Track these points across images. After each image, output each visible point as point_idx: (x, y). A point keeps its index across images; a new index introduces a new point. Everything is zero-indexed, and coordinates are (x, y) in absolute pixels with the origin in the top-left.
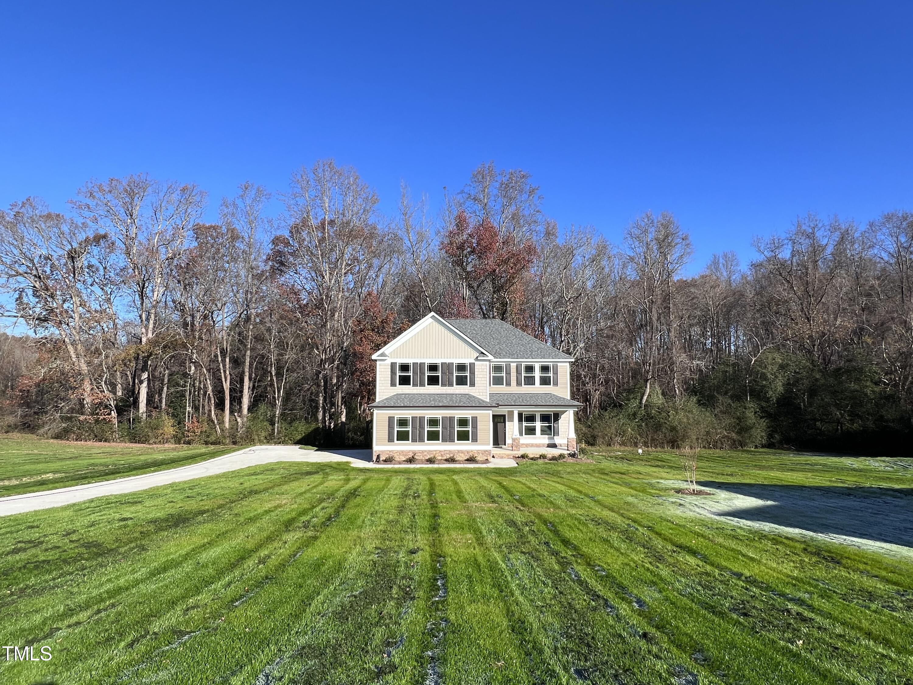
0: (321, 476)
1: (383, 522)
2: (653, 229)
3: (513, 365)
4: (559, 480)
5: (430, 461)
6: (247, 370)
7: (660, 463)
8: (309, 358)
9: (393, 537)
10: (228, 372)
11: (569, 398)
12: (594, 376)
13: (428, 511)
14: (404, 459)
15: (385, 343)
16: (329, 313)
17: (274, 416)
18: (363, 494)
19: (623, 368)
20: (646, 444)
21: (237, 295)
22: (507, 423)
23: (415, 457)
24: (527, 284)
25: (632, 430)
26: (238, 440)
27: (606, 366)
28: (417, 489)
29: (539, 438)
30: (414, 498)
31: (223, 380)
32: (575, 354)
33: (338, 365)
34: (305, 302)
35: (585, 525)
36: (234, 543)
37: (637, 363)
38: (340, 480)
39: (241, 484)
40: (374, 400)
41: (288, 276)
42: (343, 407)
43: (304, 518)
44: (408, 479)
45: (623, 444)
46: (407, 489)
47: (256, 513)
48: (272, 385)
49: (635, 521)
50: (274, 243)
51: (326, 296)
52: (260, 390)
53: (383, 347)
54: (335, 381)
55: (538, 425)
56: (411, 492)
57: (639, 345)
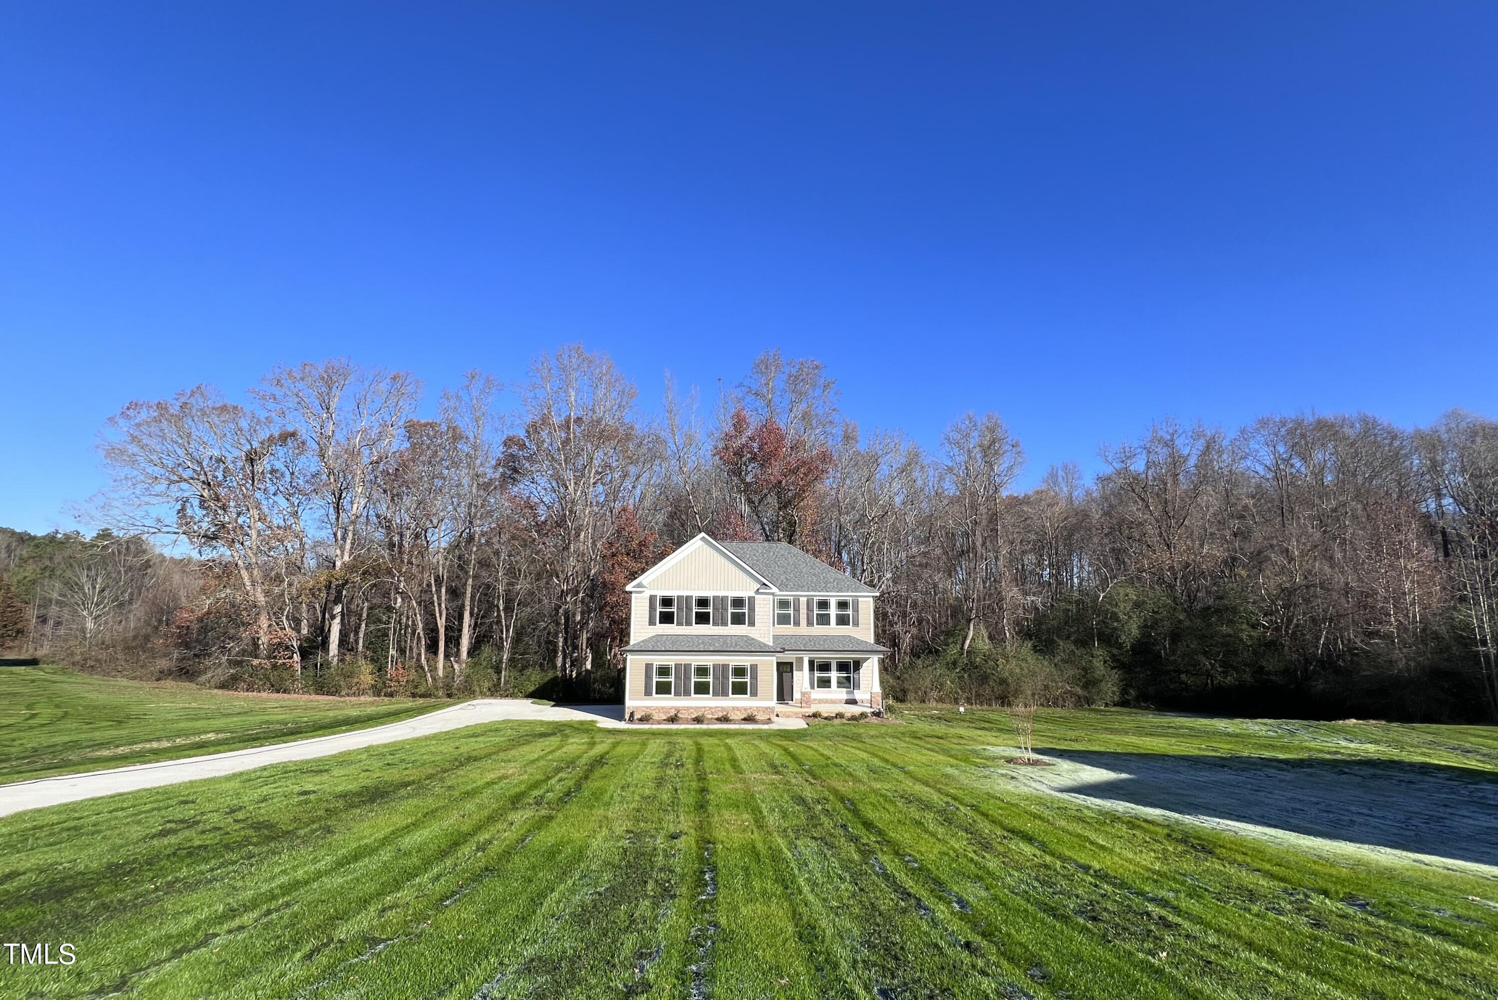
0: (559, 739)
1: (637, 798)
2: (976, 434)
3: (803, 600)
4: (860, 745)
5: (698, 720)
6: (467, 603)
7: (987, 725)
8: (547, 588)
9: (650, 817)
10: (443, 606)
11: (872, 642)
12: (904, 615)
13: (694, 785)
14: (665, 718)
15: (643, 571)
16: (573, 532)
17: (501, 661)
18: (611, 762)
19: (940, 604)
20: (969, 701)
21: (458, 509)
22: (795, 672)
23: (679, 715)
24: (822, 498)
25: (952, 682)
26: (454, 691)
27: (919, 602)
28: (681, 756)
29: (835, 692)
30: (677, 767)
31: (438, 615)
32: (881, 587)
33: (583, 598)
34: (543, 518)
35: (893, 803)
36: (445, 824)
37: (957, 598)
38: (583, 744)
39: (457, 748)
40: (628, 643)
41: (522, 486)
42: (588, 650)
43: (536, 793)
44: (670, 743)
45: (940, 700)
46: (669, 755)
47: (475, 785)
48: (499, 622)
49: (955, 799)
50: (505, 445)
51: (570, 511)
52: (484, 628)
53: (640, 575)
54: (578, 618)
55: (834, 675)
56: (672, 760)
57: (961, 576)
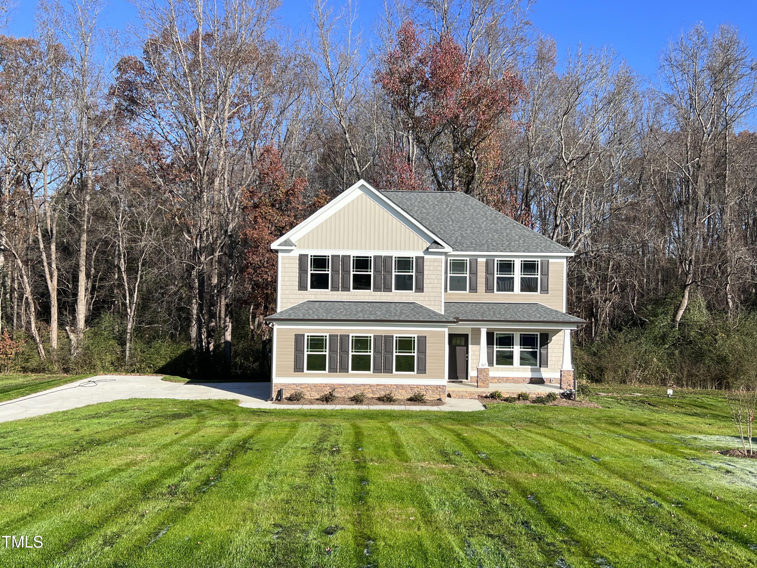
0: (196, 421)
1: (286, 488)
3: (482, 261)
4: (546, 431)
5: (357, 400)
6: (82, 262)
7: (699, 410)
8: (177, 246)
9: (301, 509)
10: (54, 266)
11: (564, 311)
12: (605, 279)
13: (352, 473)
14: (318, 397)
15: (292, 226)
16: (206, 178)
17: (125, 331)
18: (256, 447)
19: (648, 267)
20: (679, 382)
21: (67, 149)
22: (470, 346)
23: (335, 394)
24: (507, 137)
25: (659, 360)
26: (72, 366)
27: (624, 264)
28: (337, 441)
29: (518, 370)
30: (332, 453)
31: (48, 277)
32: (576, 246)
33: (220, 258)
34: (169, 161)
35: (583, 497)
36: (67, 516)
37: (670, 259)
38: (224, 426)
39: (77, 430)
40: (274, 310)
41: (142, 121)
42: (228, 319)
43: (170, 481)
44: (324, 425)
45: (645, 380)
46: (322, 440)
47: (99, 472)
48: (121, 285)
49: (658, 494)
50: (120, 69)
51: (201, 152)
52: (103, 292)
53: (288, 231)
54: (215, 281)
55: (517, 350)
56: (327, 445)
57: (676, 232)
